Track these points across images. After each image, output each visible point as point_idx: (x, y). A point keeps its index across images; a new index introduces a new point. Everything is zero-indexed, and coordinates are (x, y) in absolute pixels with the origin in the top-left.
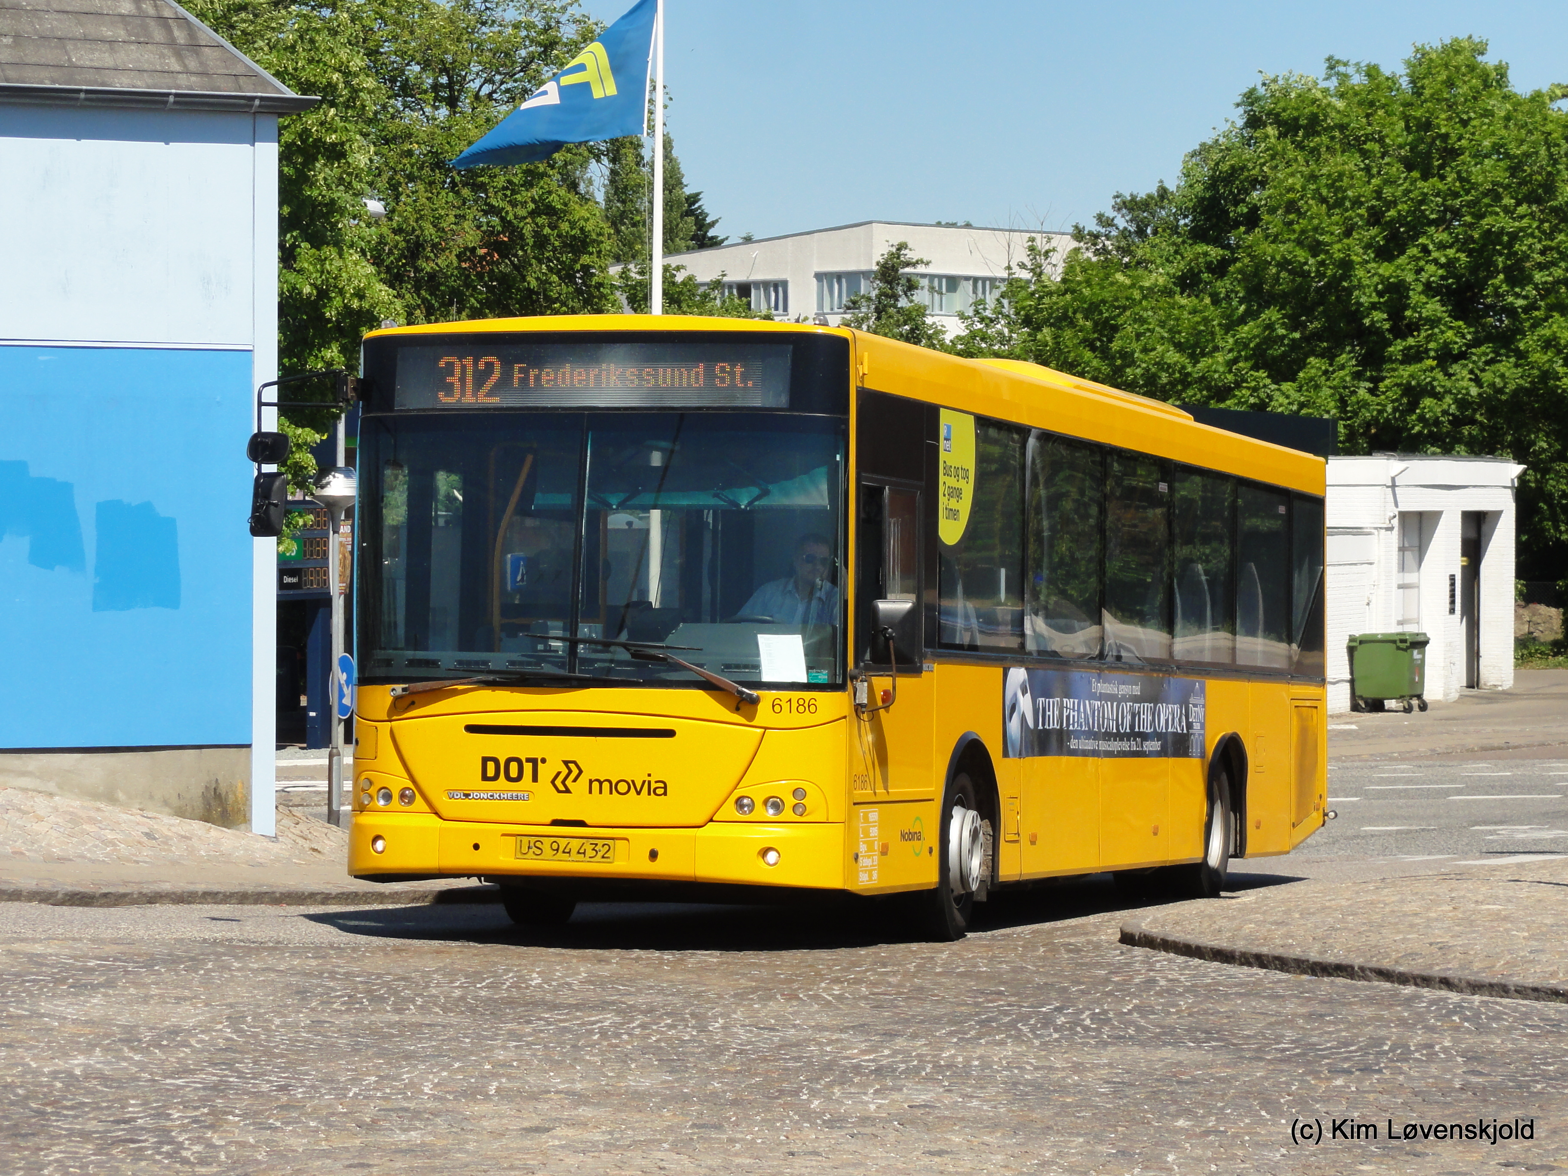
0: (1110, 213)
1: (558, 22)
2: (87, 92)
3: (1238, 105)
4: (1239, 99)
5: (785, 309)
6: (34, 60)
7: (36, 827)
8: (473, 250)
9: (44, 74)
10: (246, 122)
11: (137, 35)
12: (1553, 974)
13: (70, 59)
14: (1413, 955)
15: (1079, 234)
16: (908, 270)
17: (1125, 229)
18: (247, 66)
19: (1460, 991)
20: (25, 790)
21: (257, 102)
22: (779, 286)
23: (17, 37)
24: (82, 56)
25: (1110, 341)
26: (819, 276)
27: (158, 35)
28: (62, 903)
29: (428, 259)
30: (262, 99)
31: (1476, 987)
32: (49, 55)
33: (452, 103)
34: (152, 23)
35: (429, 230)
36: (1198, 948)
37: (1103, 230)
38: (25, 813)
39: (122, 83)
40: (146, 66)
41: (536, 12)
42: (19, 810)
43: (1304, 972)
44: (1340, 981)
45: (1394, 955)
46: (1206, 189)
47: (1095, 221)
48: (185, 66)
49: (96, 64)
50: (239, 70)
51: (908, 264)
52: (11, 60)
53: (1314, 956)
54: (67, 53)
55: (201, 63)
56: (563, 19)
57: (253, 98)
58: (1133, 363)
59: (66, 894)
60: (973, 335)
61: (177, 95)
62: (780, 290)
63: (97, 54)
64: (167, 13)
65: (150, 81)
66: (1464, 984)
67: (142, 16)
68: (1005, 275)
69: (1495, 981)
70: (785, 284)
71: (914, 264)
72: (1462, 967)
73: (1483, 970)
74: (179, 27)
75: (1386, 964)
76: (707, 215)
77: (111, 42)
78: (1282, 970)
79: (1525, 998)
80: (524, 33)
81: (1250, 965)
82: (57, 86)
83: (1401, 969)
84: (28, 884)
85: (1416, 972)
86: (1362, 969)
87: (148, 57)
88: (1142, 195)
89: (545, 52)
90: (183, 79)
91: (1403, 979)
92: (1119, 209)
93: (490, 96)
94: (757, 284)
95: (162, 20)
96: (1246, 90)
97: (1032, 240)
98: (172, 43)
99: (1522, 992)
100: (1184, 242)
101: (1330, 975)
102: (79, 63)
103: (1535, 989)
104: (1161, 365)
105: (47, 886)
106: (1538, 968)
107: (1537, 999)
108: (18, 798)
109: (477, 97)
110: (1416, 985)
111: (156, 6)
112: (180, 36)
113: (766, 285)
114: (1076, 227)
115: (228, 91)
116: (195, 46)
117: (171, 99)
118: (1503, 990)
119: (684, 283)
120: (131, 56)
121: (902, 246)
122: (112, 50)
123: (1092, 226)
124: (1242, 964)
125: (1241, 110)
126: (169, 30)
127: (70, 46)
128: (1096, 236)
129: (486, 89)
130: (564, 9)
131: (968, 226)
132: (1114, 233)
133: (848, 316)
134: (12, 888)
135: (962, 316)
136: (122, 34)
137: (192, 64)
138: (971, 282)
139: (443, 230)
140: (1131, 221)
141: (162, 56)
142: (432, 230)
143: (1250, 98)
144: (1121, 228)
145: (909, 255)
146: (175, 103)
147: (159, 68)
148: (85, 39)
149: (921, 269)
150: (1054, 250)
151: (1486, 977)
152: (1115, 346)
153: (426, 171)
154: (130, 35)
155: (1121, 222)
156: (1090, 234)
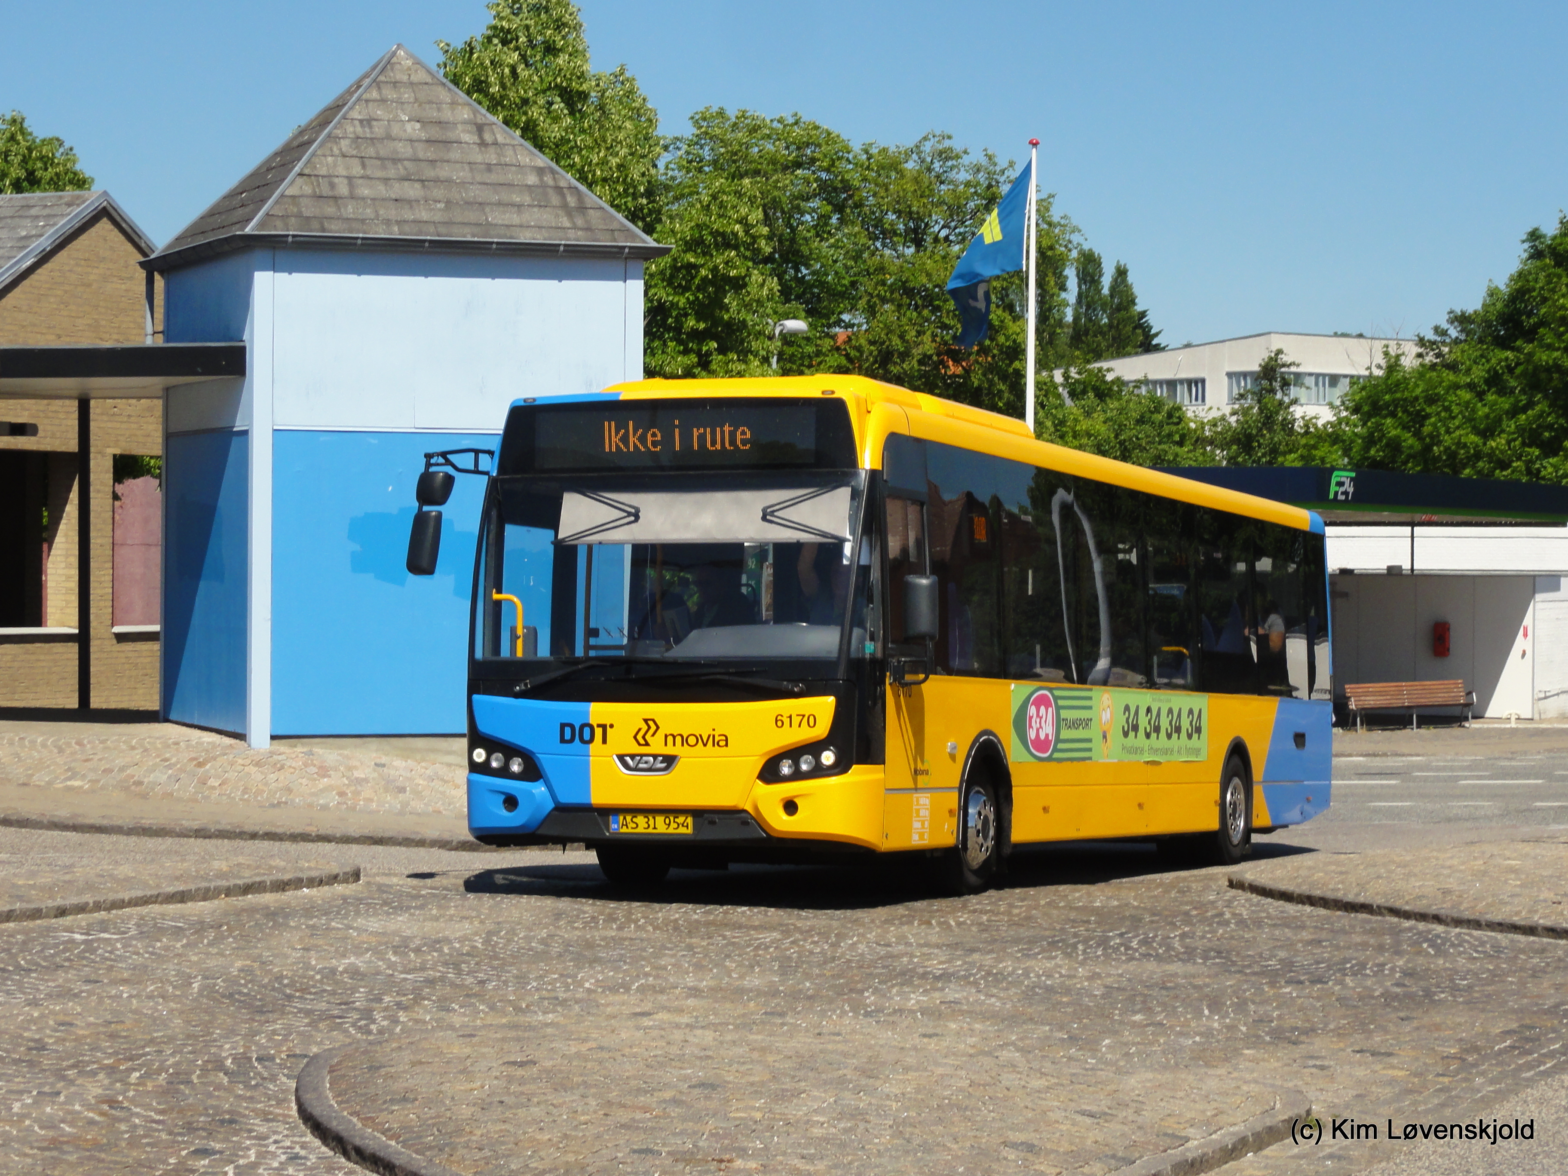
0: (1445, 325)
1: (998, 182)
2: (498, 243)
3: (1523, 242)
4: (1525, 237)
5: (1203, 399)
6: (459, 220)
7: (454, 792)
8: (930, 357)
9: (467, 230)
10: (618, 266)
11: (539, 201)
12: (1517, 913)
13: (487, 219)
14: (1420, 897)
15: (1421, 342)
16: (1283, 370)
17: (1457, 338)
18: (621, 223)
19: (1447, 924)
20: (449, 765)
21: (627, 250)
22: (1200, 383)
23: (448, 202)
24: (495, 217)
25: (1422, 426)
26: (1230, 375)
27: (555, 200)
28: (456, 849)
29: (895, 363)
30: (630, 248)
31: (1458, 922)
32: (472, 216)
33: (919, 243)
34: (551, 191)
35: (896, 342)
36: (1271, 890)
37: (1439, 339)
38: (446, 782)
39: (525, 237)
40: (544, 224)
41: (982, 174)
42: (442, 780)
43: (1339, 909)
44: (1364, 916)
45: (1407, 898)
46: (1507, 306)
47: (1432, 332)
48: (574, 223)
49: (506, 223)
50: (615, 226)
51: (1284, 365)
52: (442, 220)
53: (1350, 898)
54: (485, 214)
55: (587, 222)
56: (1002, 179)
57: (624, 247)
58: (1439, 443)
59: (459, 842)
60: (1340, 421)
61: (565, 245)
62: (1200, 385)
63: (507, 215)
64: (563, 184)
65: (546, 235)
66: (1449, 919)
67: (543, 186)
68: (1367, 373)
69: (1472, 917)
70: (1203, 381)
71: (1289, 366)
72: (1453, 907)
73: (1467, 909)
74: (571, 194)
75: (1399, 904)
76: (1151, 328)
77: (519, 206)
78: (1324, 907)
79: (1493, 930)
80: (973, 190)
81: (1303, 903)
82: (476, 239)
83: (1407, 908)
84: (431, 833)
85: (1417, 910)
86: (1379, 907)
87: (546, 217)
88: (1470, 310)
89: (987, 205)
90: (571, 234)
91: (1407, 915)
92: (1452, 323)
93: (946, 238)
94: (1181, 381)
95: (558, 189)
96: (1530, 230)
97: (1387, 346)
98: (565, 206)
99: (1493, 926)
100: (1487, 349)
101: (1357, 911)
102: (495, 222)
103: (1500, 924)
104: (1460, 444)
105: (446, 836)
106: (1508, 908)
107: (1501, 931)
108: (442, 770)
109: (936, 240)
110: (1416, 920)
111: (554, 179)
112: (572, 201)
113: (1190, 382)
114: (1418, 336)
115: (605, 242)
116: (582, 208)
117: (562, 248)
118: (1476, 924)
119: (1113, 382)
120: (534, 216)
121: (1279, 352)
122: (519, 212)
123: (1430, 336)
124: (1298, 903)
125: (1526, 245)
126: (563, 196)
127: (487, 209)
128: (1434, 343)
129: (943, 233)
130: (1003, 172)
131: (1360, 336)
132: (1448, 340)
133: (1236, 406)
134: (418, 837)
135: (1331, 405)
136: (527, 200)
137: (580, 222)
138: (1313, 379)
139: (907, 342)
140: (1461, 331)
141: (557, 216)
142: (899, 342)
143: (1534, 236)
144: (1453, 337)
145: (1284, 358)
146: (564, 251)
147: (554, 225)
148: (500, 204)
149: (1293, 369)
150: (1403, 354)
151: (1467, 915)
152: (1427, 429)
153: (896, 295)
154: (533, 200)
155: (1453, 333)
156: (1429, 341)
